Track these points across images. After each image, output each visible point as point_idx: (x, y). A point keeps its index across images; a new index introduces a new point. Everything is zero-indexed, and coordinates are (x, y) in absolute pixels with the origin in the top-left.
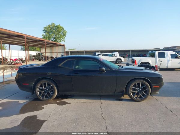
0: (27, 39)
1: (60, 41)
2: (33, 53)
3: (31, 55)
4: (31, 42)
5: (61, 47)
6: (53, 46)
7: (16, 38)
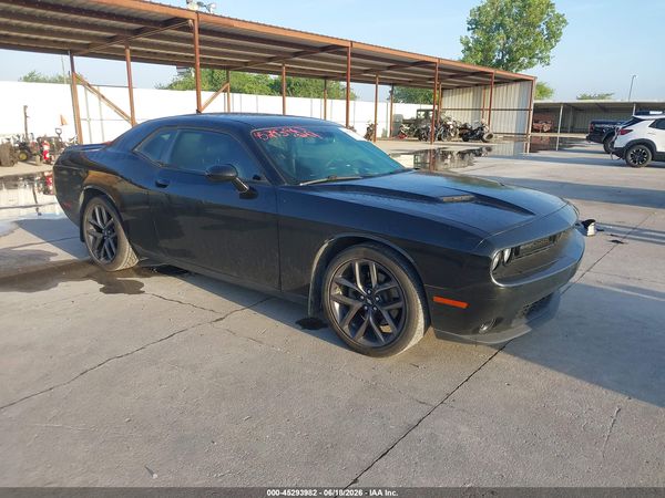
0: (353, 55)
1: (531, 64)
2: (409, 111)
3: (400, 116)
4: (389, 68)
5: (518, 85)
6: (485, 85)
7: (297, 59)
